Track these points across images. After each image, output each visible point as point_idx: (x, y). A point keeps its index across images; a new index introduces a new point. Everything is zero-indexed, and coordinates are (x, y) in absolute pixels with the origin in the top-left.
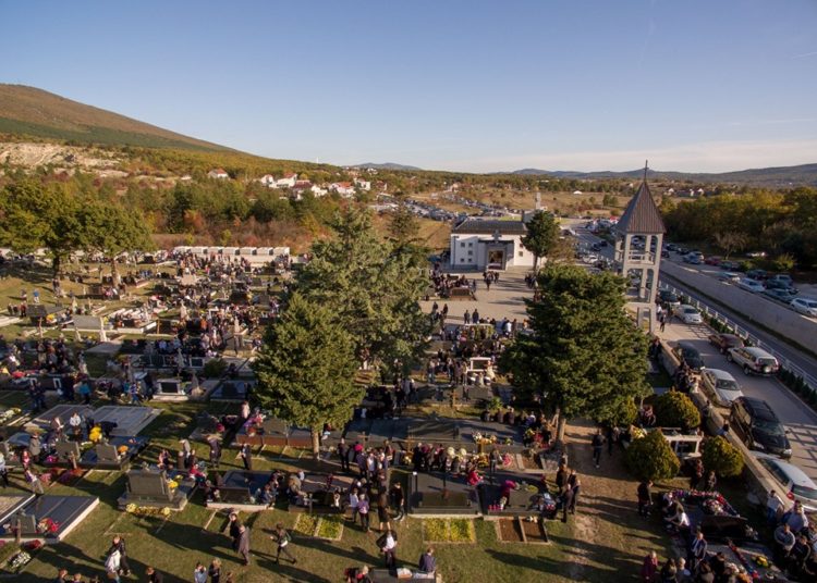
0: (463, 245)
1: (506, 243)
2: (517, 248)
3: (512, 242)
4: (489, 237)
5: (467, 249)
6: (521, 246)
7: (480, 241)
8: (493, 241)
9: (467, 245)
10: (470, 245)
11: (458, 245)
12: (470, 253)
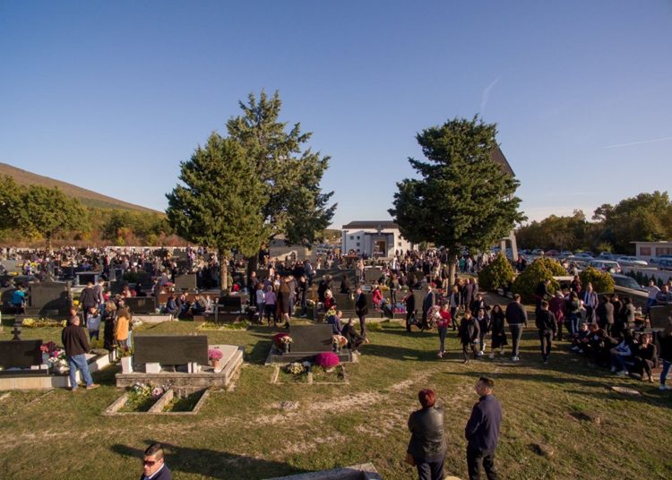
0: (352, 238)
1: (387, 234)
2: (396, 240)
3: (392, 234)
4: (374, 231)
5: (356, 240)
6: (400, 237)
7: (366, 234)
8: (377, 234)
9: (355, 238)
10: (358, 238)
11: (348, 238)
12: (358, 244)
